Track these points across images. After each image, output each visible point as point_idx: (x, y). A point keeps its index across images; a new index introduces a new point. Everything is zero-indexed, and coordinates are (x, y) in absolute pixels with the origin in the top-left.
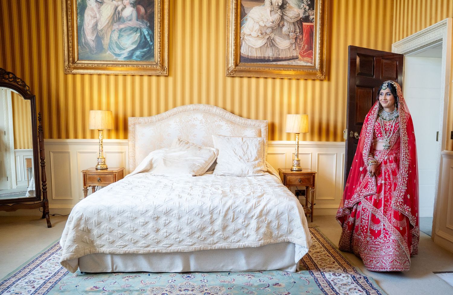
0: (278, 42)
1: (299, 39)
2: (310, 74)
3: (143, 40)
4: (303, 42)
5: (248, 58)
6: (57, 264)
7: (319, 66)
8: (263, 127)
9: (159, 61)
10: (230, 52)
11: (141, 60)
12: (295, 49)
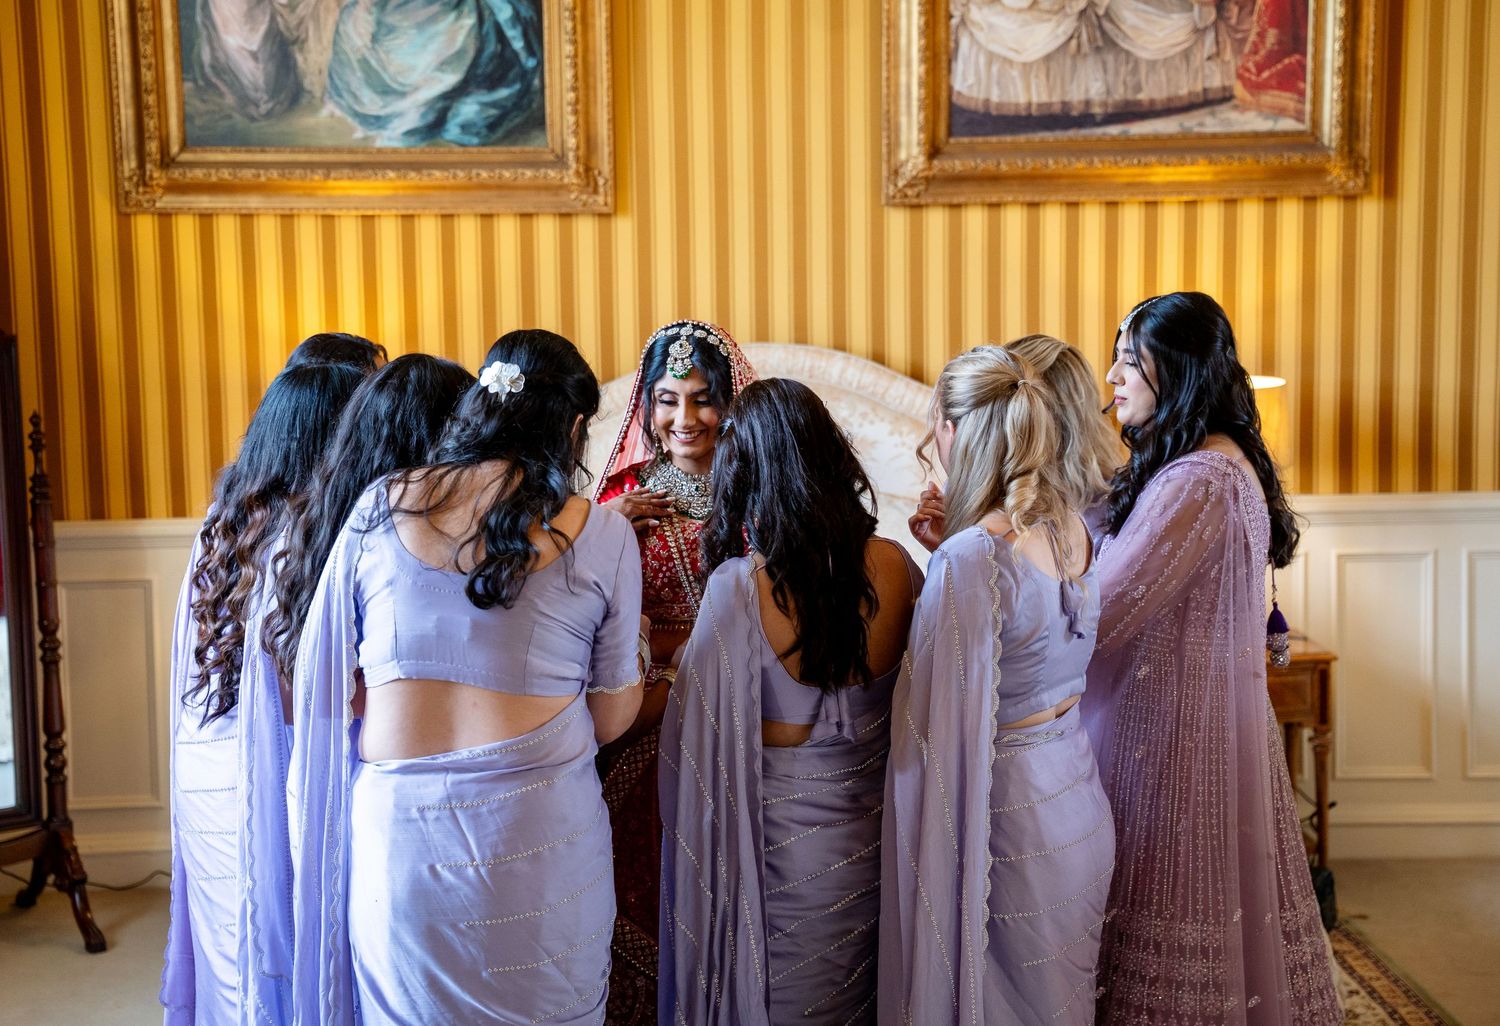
0: (1134, 28)
1: (1237, 3)
2: (1290, 174)
3: (492, 47)
4: (1255, 17)
5: (987, 115)
7: (1336, 133)
9: (574, 147)
10: (903, 90)
11: (483, 145)
12: (1218, 54)
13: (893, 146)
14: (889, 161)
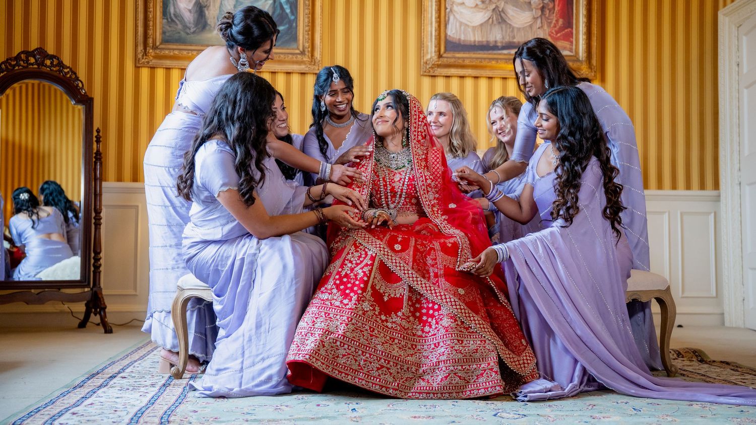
0: (512, 16)
1: (548, 9)
3: (278, 11)
4: (555, 15)
5: (460, 44)
7: (585, 55)
9: (307, 47)
10: (429, 33)
12: (542, 27)
13: (425, 53)
14: (424, 59)
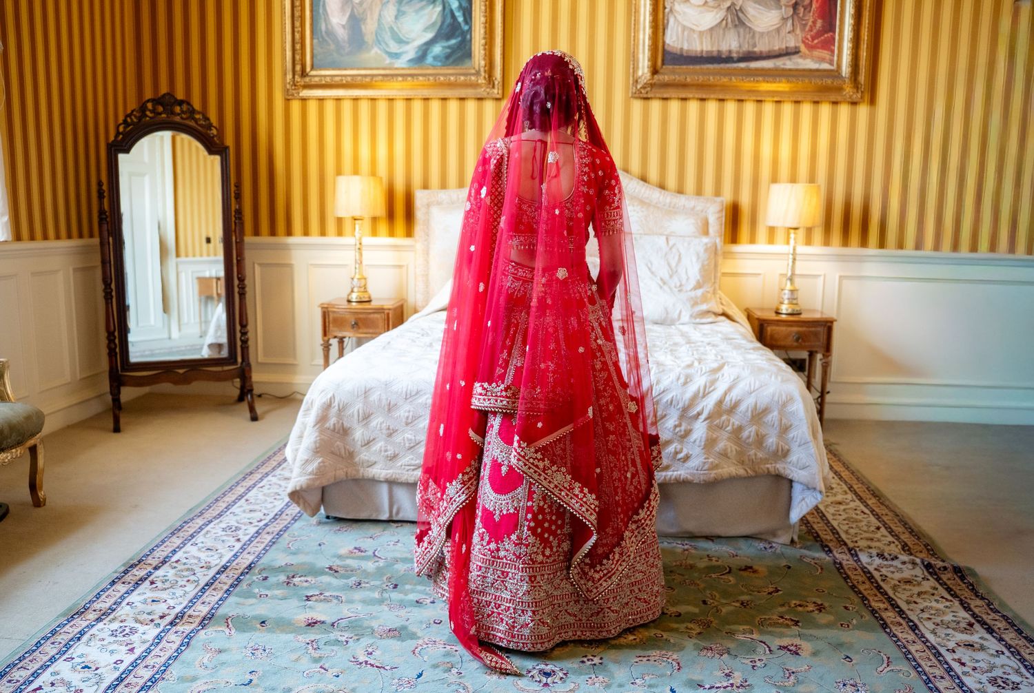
0: (753, 16)
1: (803, 7)
2: (825, 90)
3: (449, 20)
4: (811, 14)
5: (681, 55)
6: (278, 497)
7: (849, 70)
8: (714, 214)
9: (484, 66)
10: (641, 42)
11: (444, 66)
12: (793, 31)
13: (635, 69)
14: (633, 76)
